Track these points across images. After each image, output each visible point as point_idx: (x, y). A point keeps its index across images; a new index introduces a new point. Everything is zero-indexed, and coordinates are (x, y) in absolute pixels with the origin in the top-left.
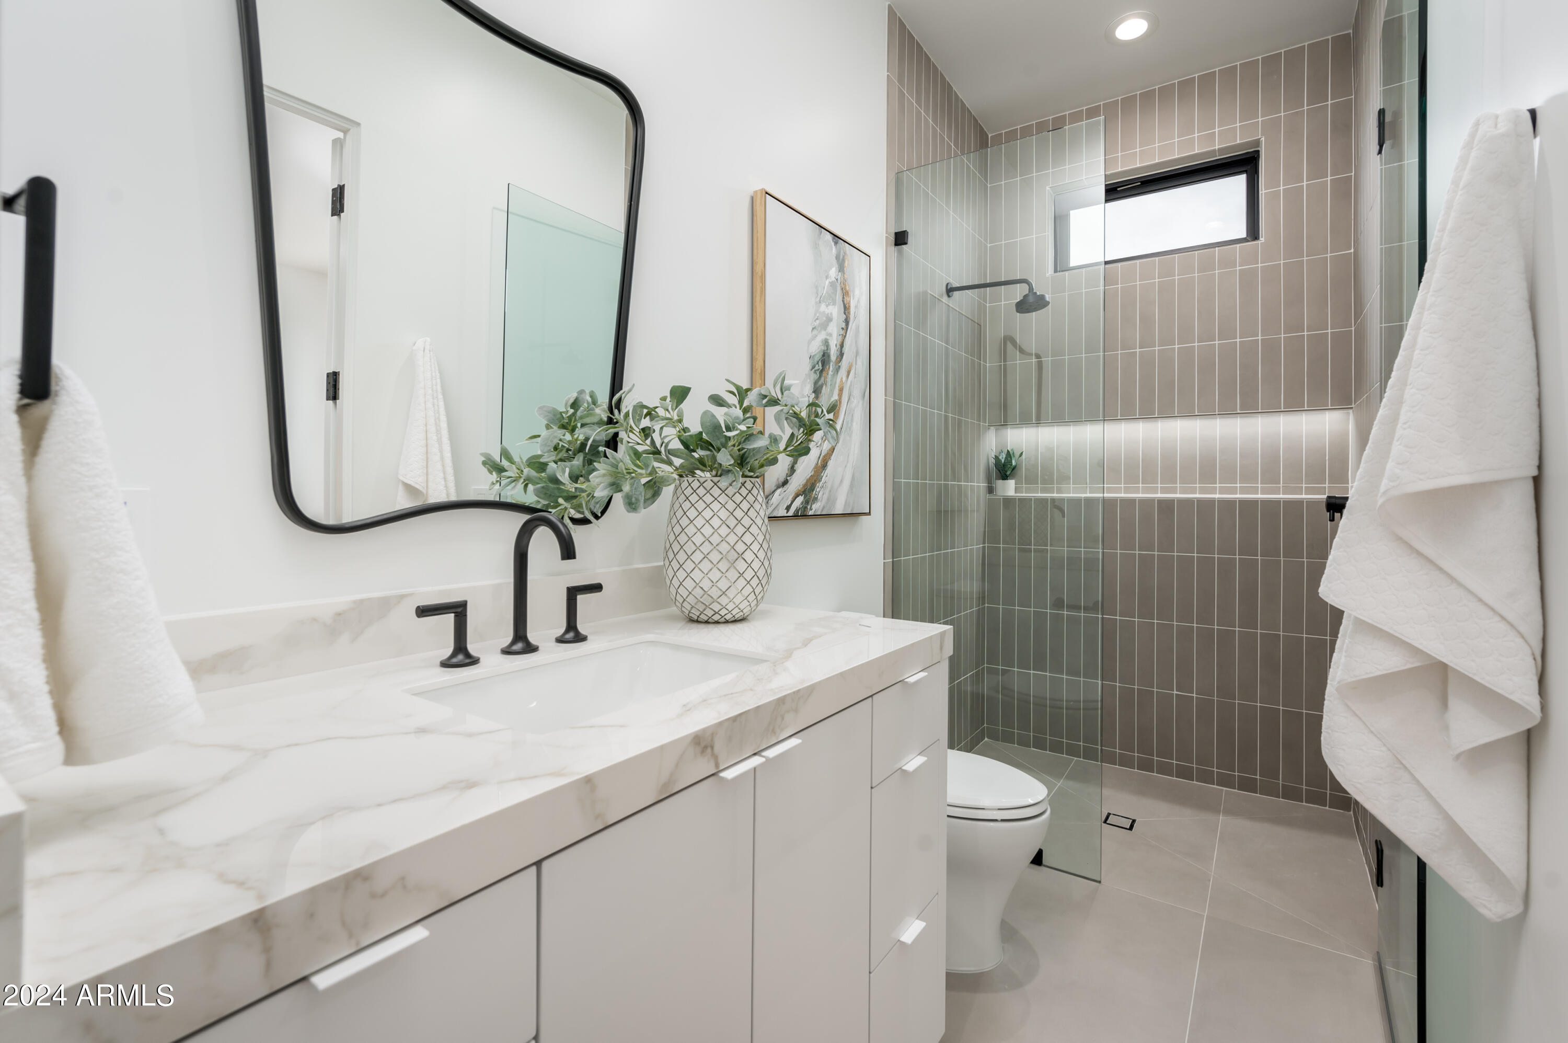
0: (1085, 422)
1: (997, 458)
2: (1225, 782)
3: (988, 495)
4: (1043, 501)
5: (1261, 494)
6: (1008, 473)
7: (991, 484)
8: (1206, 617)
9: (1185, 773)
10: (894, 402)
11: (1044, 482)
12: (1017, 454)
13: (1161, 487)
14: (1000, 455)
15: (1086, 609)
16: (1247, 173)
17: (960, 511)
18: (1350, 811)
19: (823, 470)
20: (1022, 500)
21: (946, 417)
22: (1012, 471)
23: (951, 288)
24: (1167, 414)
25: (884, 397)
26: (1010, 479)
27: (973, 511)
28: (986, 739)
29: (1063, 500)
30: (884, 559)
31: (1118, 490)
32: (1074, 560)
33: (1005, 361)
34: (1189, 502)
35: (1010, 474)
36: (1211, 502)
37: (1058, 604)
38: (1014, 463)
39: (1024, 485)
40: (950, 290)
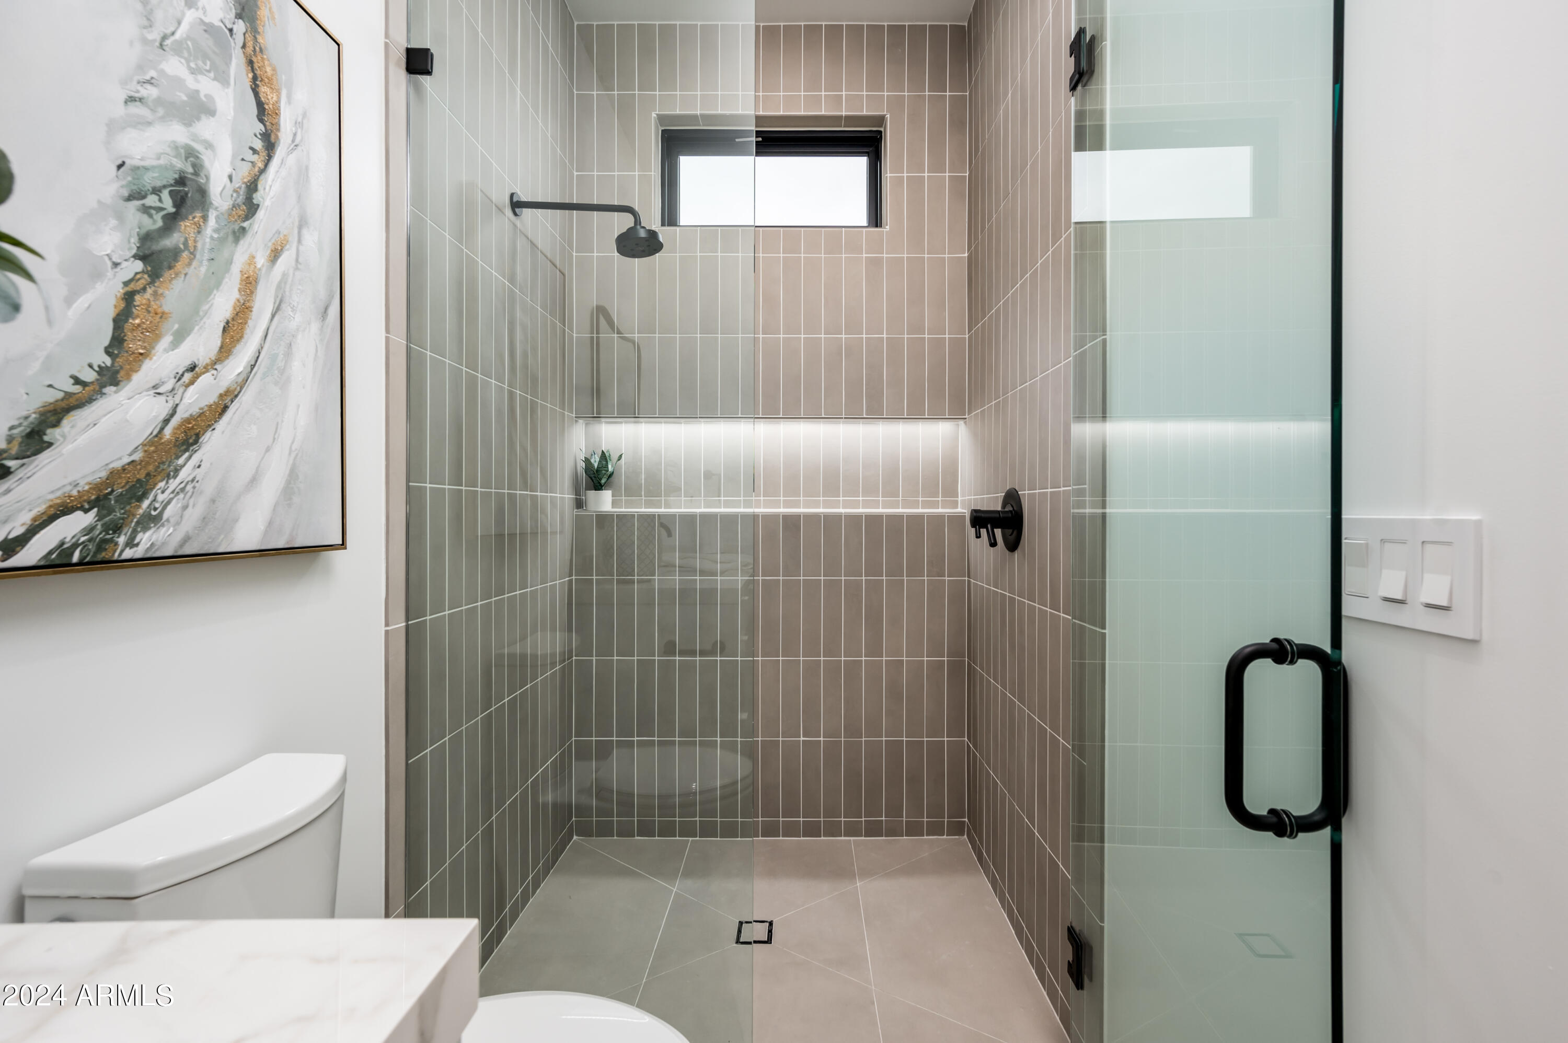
0: (700, 419)
1: (587, 461)
2: (852, 831)
3: (575, 510)
4: (648, 519)
5: (882, 508)
6: (603, 481)
7: (580, 496)
8: (831, 650)
9: (812, 830)
10: (409, 351)
11: (649, 493)
12: (614, 457)
13: (783, 500)
14: (591, 458)
15: (702, 653)
16: (869, 156)
17: (534, 534)
18: (964, 835)
19: (186, 450)
20: (622, 518)
21: (511, 395)
22: (608, 479)
23: (518, 201)
24: (792, 415)
25: (384, 334)
26: (605, 490)
27: (554, 533)
28: (575, 837)
29: (672, 516)
30: (387, 625)
31: (736, 504)
32: (687, 592)
33: (598, 333)
34: (816, 517)
35: (605, 483)
36: (838, 517)
37: (669, 649)
38: (610, 468)
39: (623, 498)
40: (517, 205)
